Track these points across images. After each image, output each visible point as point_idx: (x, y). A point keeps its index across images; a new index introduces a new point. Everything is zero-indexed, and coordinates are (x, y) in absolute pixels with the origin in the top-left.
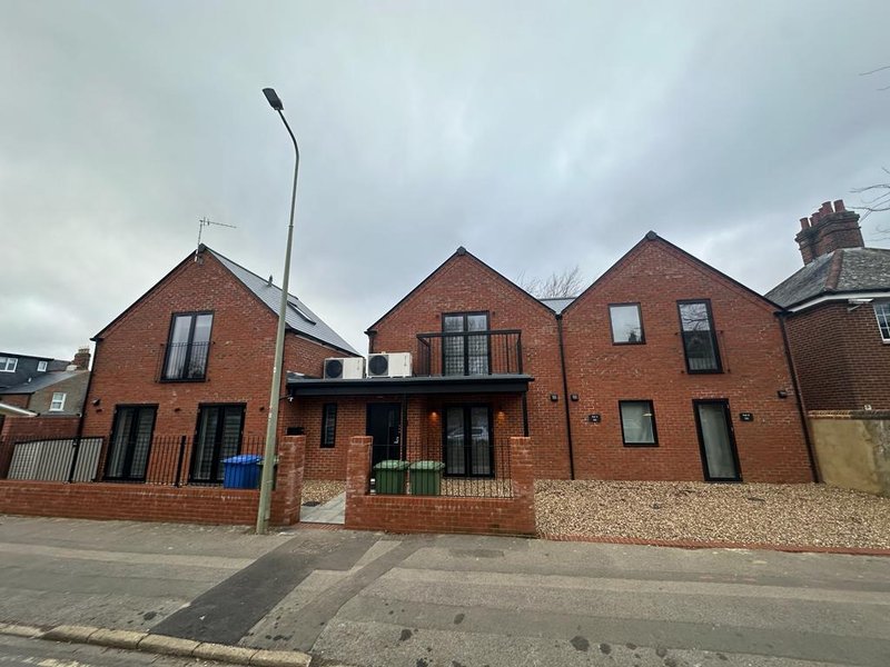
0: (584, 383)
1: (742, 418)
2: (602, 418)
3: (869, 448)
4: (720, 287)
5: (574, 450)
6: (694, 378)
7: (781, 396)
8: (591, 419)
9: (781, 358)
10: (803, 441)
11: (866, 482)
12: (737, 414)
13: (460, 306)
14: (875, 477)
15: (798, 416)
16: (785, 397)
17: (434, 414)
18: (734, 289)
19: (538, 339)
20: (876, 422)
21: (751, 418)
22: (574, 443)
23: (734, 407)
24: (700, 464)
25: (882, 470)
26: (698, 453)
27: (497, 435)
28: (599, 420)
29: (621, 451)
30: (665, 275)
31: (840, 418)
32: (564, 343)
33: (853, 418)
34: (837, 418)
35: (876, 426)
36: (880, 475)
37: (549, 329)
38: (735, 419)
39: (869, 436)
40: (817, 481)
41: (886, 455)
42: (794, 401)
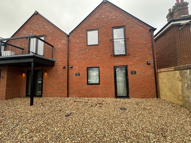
0: (75, 61)
1: (132, 73)
2: (81, 74)
3: (180, 84)
4: (129, 20)
5: (70, 86)
6: (115, 58)
7: (148, 64)
8: (76, 75)
9: (150, 49)
10: (154, 81)
11: (176, 99)
12: (130, 72)
14: (181, 98)
15: (154, 72)
16: (149, 64)
17: (24, 74)
18: (135, 21)
19: (60, 45)
20: (186, 71)
21: (135, 73)
22: (70, 84)
23: (130, 69)
24: (114, 91)
25: (184, 95)
26: (114, 87)
27: (44, 81)
28: (79, 75)
29: (86, 86)
30: (109, 17)
31: (169, 71)
32: (69, 46)
33: (174, 70)
34: (168, 71)
35: (185, 73)
36: (183, 97)
37: (64, 41)
38: (129, 73)
39: (181, 78)
40: (157, 97)
41: (188, 88)
42: (153, 65)
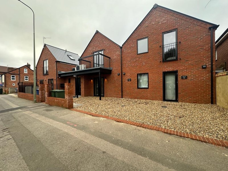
0: (127, 69)
1: (182, 78)
2: (132, 80)
4: (183, 21)
6: (165, 63)
7: (203, 68)
8: (128, 80)
9: (208, 50)
10: (210, 87)
13: (97, 49)
15: (210, 76)
16: (205, 68)
17: (92, 81)
18: (190, 21)
19: (115, 56)
21: (186, 78)
22: (123, 88)
23: (180, 74)
24: (162, 95)
26: (162, 91)
28: (131, 80)
29: (136, 90)
30: (159, 22)
32: (122, 56)
37: (118, 53)
38: (179, 78)
40: (212, 103)
42: (209, 69)
